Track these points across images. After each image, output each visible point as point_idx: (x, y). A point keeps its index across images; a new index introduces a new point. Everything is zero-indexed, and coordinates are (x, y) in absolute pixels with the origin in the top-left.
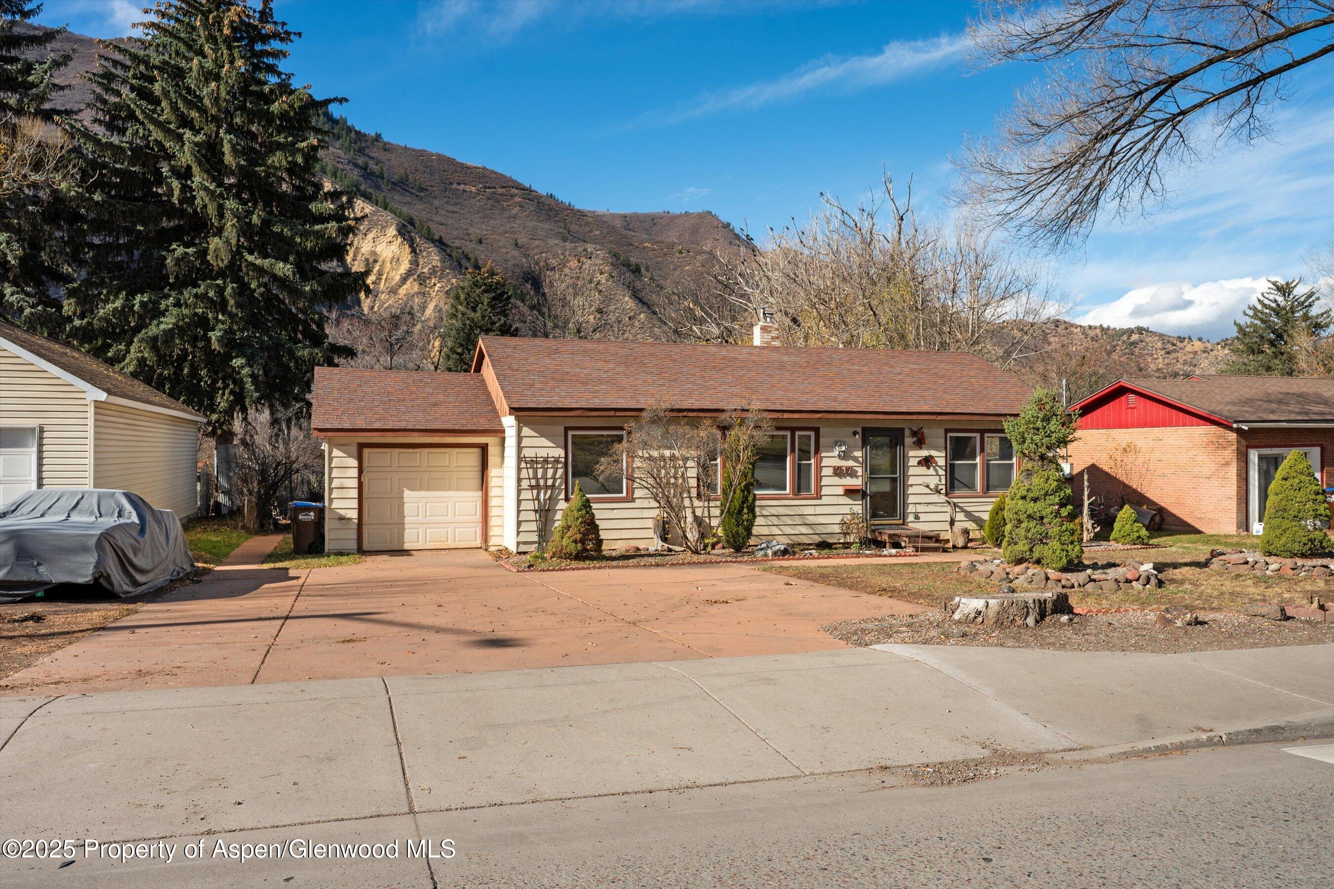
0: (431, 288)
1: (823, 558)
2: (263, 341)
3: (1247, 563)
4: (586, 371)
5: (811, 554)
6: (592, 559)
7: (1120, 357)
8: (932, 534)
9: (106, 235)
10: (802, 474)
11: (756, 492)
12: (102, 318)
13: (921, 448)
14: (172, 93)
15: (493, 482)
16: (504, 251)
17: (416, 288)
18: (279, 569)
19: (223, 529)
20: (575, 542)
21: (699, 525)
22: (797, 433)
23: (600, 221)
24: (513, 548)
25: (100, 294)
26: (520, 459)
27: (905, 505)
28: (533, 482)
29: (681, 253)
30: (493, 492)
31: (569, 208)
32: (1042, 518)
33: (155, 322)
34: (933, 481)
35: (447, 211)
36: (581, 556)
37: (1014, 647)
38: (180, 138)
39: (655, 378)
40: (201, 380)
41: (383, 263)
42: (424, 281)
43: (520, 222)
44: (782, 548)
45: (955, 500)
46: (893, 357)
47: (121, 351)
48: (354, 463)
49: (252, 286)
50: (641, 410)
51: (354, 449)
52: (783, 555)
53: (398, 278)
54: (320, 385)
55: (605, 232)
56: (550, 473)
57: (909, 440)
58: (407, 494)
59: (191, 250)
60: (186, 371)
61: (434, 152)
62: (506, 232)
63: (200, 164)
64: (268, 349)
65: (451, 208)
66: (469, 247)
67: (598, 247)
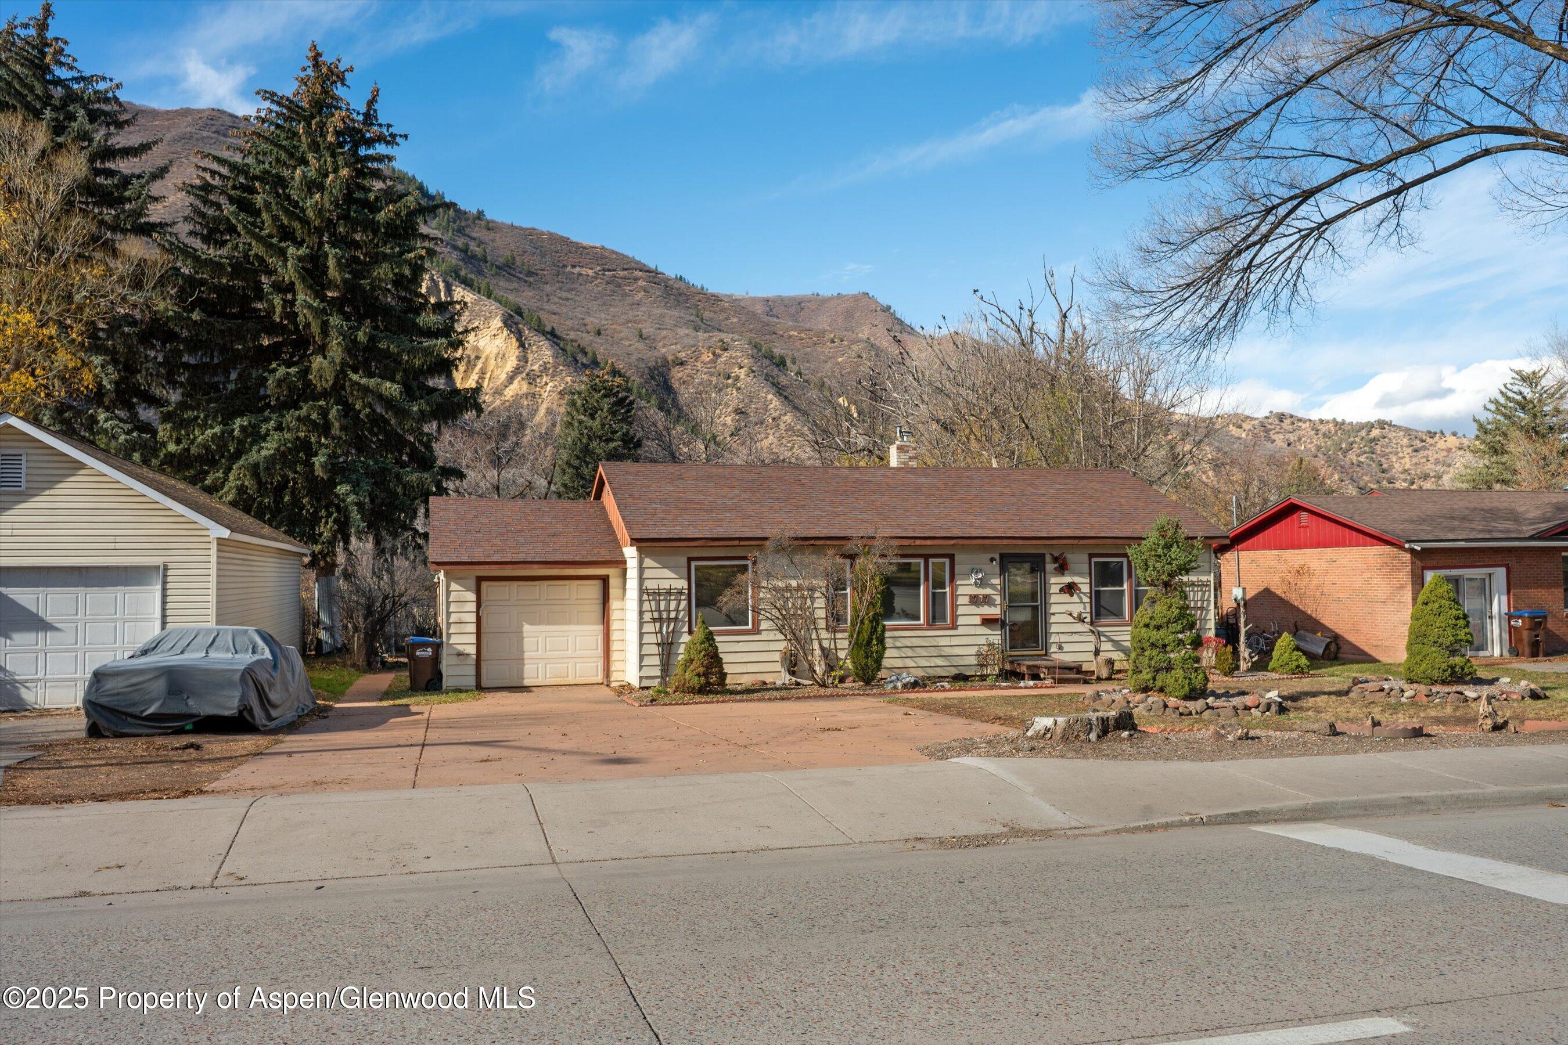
0: (542, 387)
1: (955, 690)
2: (369, 466)
3: (1382, 690)
4: (710, 498)
5: (943, 686)
6: (717, 693)
7: (1359, 456)
8: (1074, 665)
9: (202, 355)
10: (937, 603)
11: (885, 623)
12: (200, 444)
13: (1063, 574)
14: (273, 205)
15: (614, 615)
16: (627, 343)
17: (525, 387)
18: (399, 705)
19: (332, 667)
20: (699, 675)
21: (826, 657)
22: (931, 561)
23: (737, 306)
24: (635, 683)
25: (197, 418)
26: (642, 591)
27: (1047, 634)
28: (656, 615)
29: (833, 342)
30: (614, 626)
31: (702, 292)
32: (1165, 646)
33: (255, 448)
34: (1077, 609)
35: (560, 298)
36: (704, 690)
37: (1072, 758)
38: (282, 253)
39: (782, 505)
40: (303, 509)
41: (487, 359)
42: (534, 380)
43: (644, 309)
44: (912, 680)
45: (1101, 629)
46: (1038, 477)
47: (219, 478)
48: (472, 596)
49: (357, 407)
50: (766, 539)
51: (472, 583)
52: (914, 688)
53: (503, 376)
54: (436, 516)
55: (744, 319)
56: (673, 605)
57: (1050, 567)
58: (527, 628)
59: (293, 370)
60: (287, 499)
61: (545, 230)
62: (629, 321)
63: (303, 279)
64: (373, 475)
65: (564, 295)
66: (586, 339)
67: (736, 337)
